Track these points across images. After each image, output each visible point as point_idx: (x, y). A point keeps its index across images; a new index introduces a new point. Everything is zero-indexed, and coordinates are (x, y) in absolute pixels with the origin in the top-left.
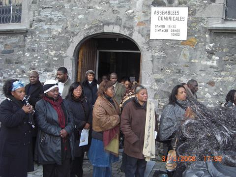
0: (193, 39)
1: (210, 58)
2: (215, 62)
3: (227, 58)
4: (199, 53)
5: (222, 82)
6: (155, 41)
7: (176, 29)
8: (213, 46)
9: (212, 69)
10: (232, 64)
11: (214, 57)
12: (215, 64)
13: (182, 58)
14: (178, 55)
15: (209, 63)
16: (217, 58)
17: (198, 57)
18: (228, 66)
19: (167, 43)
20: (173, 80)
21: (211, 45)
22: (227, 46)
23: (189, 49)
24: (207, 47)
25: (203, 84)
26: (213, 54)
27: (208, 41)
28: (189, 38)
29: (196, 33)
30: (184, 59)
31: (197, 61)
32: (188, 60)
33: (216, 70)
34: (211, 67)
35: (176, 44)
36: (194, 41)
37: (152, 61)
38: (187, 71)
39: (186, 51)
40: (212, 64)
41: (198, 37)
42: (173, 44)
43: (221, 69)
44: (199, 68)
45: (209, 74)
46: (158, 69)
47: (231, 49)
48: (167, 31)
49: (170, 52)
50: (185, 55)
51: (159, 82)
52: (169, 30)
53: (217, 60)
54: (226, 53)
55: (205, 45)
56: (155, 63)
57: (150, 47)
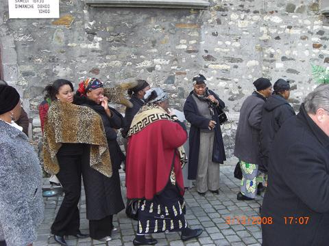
0: (67, 17)
1: (91, 40)
2: (98, 44)
3: (112, 38)
4: (76, 34)
5: (108, 68)
6: (16, 21)
7: (44, 4)
8: (94, 24)
9: (95, 54)
10: (119, 45)
11: (95, 38)
12: (97, 46)
13: (55, 42)
14: (50, 38)
15: (91, 46)
16: (100, 39)
17: (75, 39)
18: (113, 48)
19: (34, 24)
20: (47, 72)
21: (92, 23)
22: (111, 24)
23: (64, 30)
24: (86, 26)
25: (85, 72)
26: (94, 34)
27: (87, 18)
28: (62, 15)
29: (70, 8)
30: (59, 44)
31: (74, 45)
32: (63, 44)
33: (100, 54)
34: (93, 51)
35: (46, 24)
36: (69, 19)
37: (16, 49)
38: (63, 58)
39: (60, 32)
40: (94, 47)
41: (74, 14)
42: (41, 24)
43: (105, 52)
44: (78, 53)
45: (92, 60)
46: (25, 59)
47: (115, 27)
48: (32, 7)
49: (39, 34)
50: (59, 38)
51: (28, 75)
52: (35, 5)
53: (99, 42)
54: (110, 32)
55: (83, 24)
56: (20, 51)
57: (10, 31)
